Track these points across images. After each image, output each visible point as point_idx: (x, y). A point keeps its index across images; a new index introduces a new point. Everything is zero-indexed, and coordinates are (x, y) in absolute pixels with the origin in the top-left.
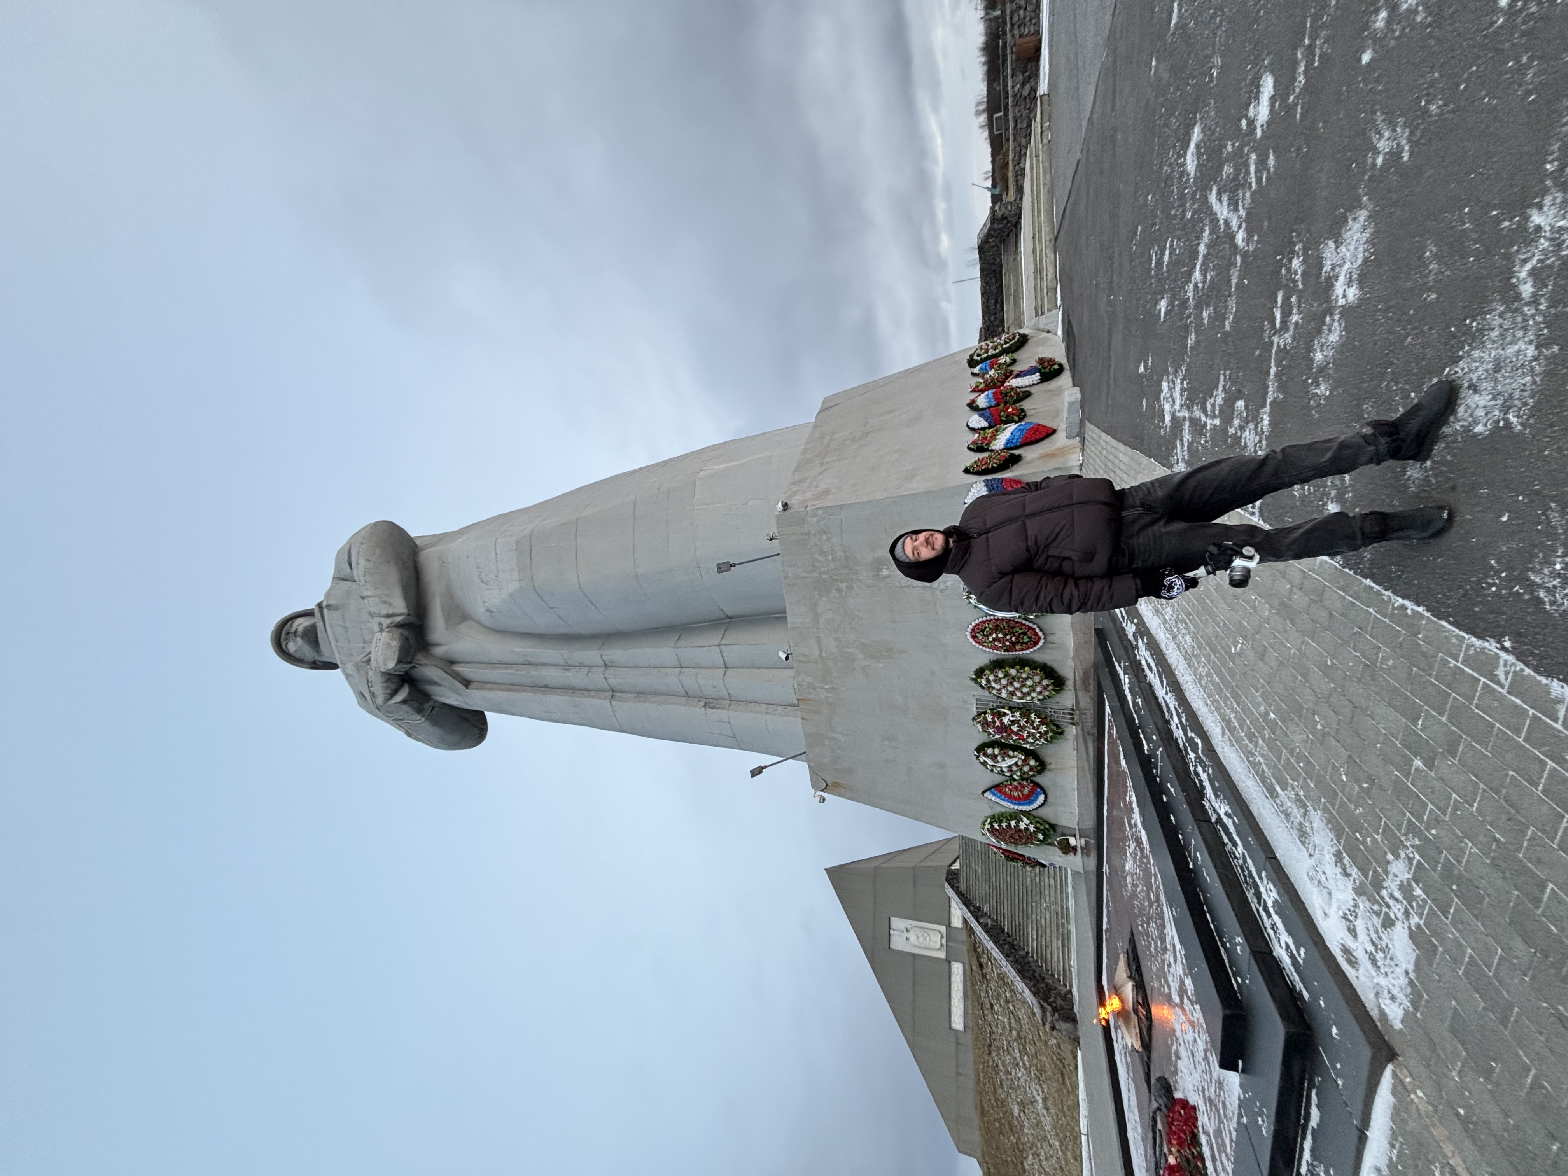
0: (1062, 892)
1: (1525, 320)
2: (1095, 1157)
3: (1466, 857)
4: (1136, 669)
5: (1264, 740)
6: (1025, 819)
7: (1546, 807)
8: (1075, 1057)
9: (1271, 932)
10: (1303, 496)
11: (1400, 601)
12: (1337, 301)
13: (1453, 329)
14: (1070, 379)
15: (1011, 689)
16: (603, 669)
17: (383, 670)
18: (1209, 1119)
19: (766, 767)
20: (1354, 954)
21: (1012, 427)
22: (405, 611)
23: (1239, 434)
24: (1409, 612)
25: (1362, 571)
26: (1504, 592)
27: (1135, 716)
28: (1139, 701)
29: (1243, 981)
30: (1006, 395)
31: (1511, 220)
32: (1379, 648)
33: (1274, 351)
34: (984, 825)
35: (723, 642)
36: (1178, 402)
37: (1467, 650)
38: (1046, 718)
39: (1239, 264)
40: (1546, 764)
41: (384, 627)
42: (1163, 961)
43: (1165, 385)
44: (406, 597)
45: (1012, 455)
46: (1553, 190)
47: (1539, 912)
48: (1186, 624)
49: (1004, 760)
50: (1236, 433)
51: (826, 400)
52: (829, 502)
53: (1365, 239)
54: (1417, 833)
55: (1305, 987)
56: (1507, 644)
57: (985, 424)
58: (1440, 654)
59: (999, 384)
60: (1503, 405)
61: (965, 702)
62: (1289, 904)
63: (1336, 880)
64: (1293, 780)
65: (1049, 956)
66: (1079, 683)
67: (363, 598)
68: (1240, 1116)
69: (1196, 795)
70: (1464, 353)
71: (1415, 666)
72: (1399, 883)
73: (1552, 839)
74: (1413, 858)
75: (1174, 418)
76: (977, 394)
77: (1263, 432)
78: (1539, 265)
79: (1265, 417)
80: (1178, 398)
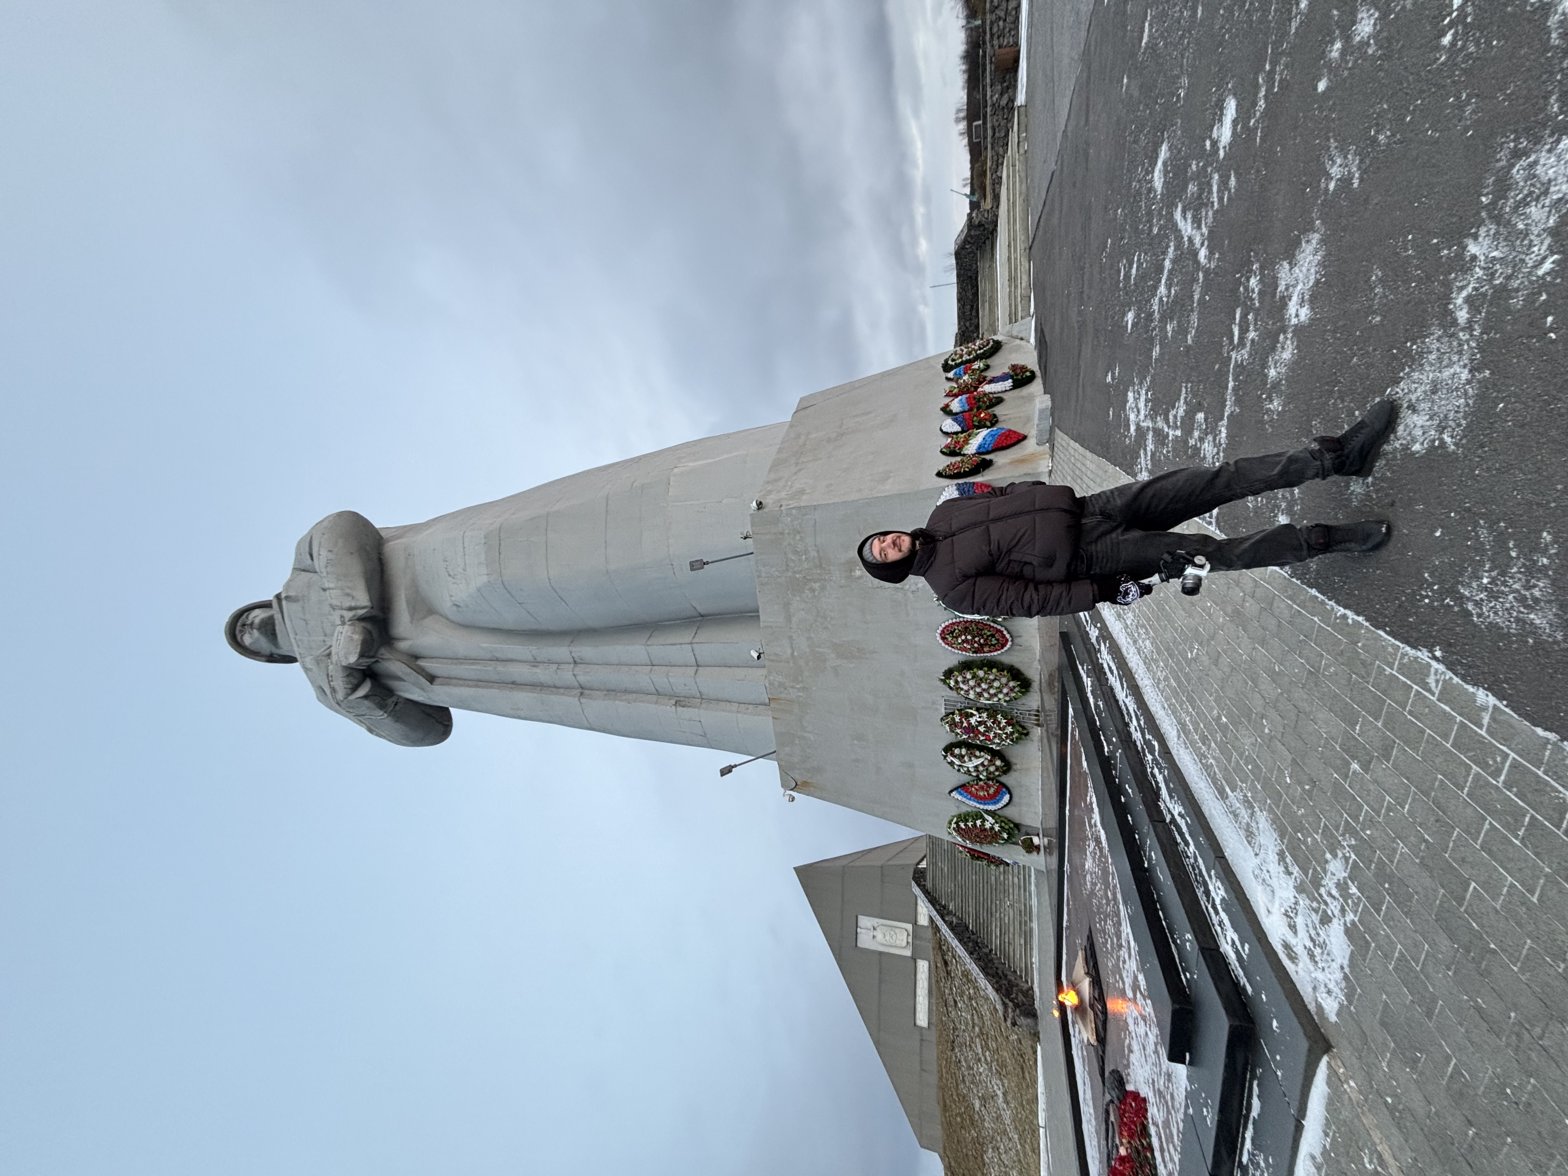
0: (1025, 890)
1: (1460, 345)
2: (1053, 1150)
3: (1397, 856)
4: (1098, 673)
5: (1216, 743)
6: (990, 819)
7: (1469, 811)
8: (1035, 1052)
9: (1218, 929)
10: (1256, 508)
11: (1342, 611)
12: (1290, 321)
13: (1395, 351)
14: (1041, 386)
15: (978, 690)
16: (572, 666)
17: (344, 664)
18: (1159, 1111)
19: (736, 766)
20: (1294, 949)
21: (984, 432)
22: (367, 604)
23: (1199, 445)
24: (1350, 621)
25: (1308, 581)
26: (1436, 604)
27: (1097, 718)
28: (1100, 703)
29: (1192, 977)
30: (979, 401)
31: (1449, 249)
32: (1322, 655)
33: (1232, 366)
34: (950, 823)
35: (695, 641)
36: (1142, 412)
37: (1402, 658)
38: (1012, 719)
39: (1201, 281)
40: (1471, 768)
41: (347, 619)
42: (1118, 957)
43: (1130, 395)
44: (369, 590)
45: (984, 459)
46: (1488, 222)
47: (1462, 910)
48: (1146, 629)
49: (970, 760)
50: (1196, 444)
51: (802, 400)
52: (805, 501)
53: (1316, 262)
54: (1354, 833)
55: (1248, 981)
56: (1438, 654)
57: (957, 428)
58: (1377, 662)
59: (973, 389)
60: (1438, 426)
61: (934, 703)
62: (1236, 901)
63: (1278, 877)
64: (1242, 782)
65: (1012, 954)
66: (1044, 685)
67: (324, 590)
68: (1187, 1107)
69: (1151, 796)
70: (1405, 374)
71: (1354, 673)
72: (1336, 881)
73: (1475, 840)
74: (1350, 857)
75: (1138, 426)
76: (951, 398)
77: (1221, 445)
78: (1474, 293)
79: (1223, 429)
80: (1142, 409)
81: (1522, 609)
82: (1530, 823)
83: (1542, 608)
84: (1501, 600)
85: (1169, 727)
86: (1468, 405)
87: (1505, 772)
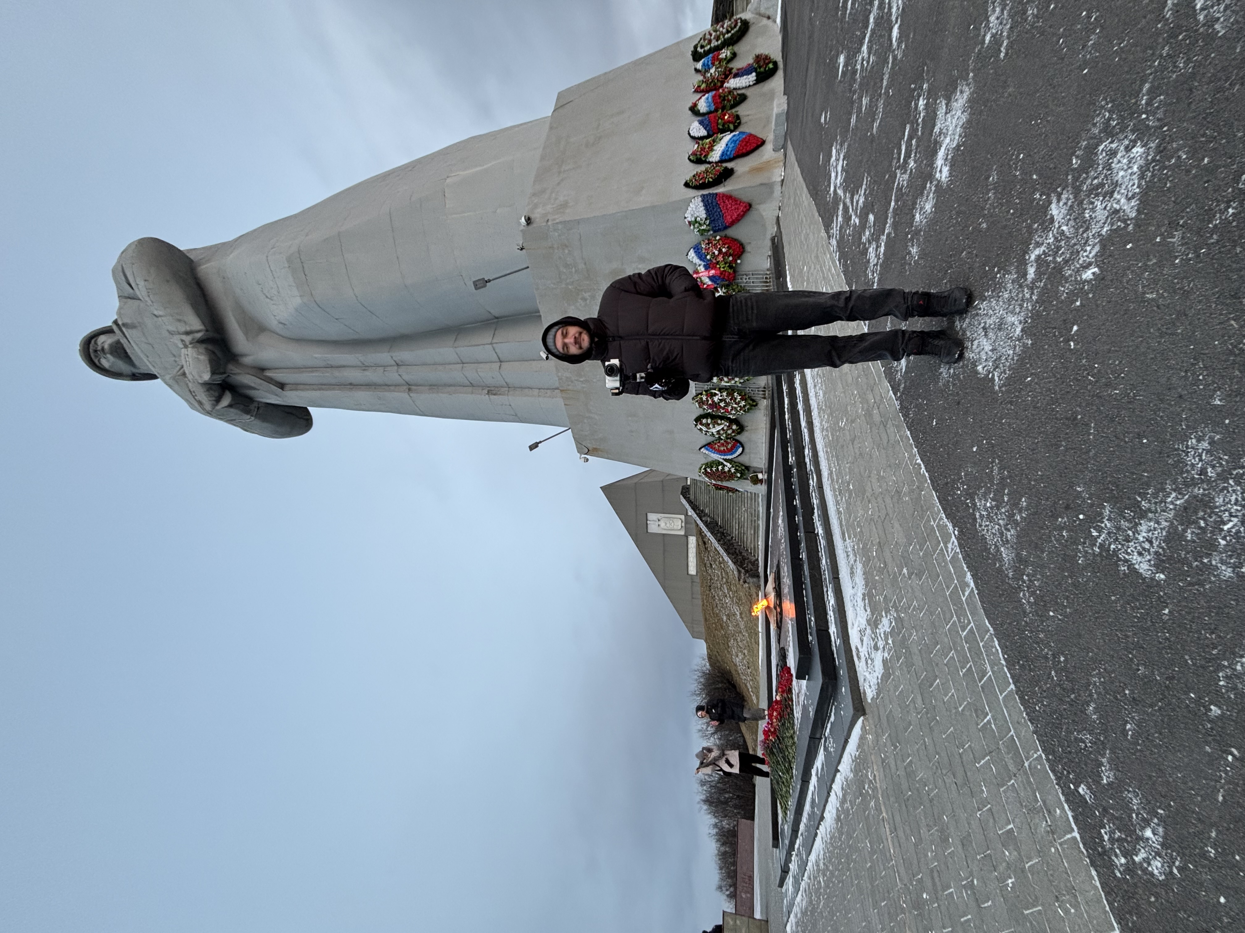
0: (755, 501)
1: (1023, 300)
3: (912, 638)
5: (845, 499)
6: (729, 465)
9: (829, 618)
11: (919, 461)
12: (936, 172)
13: (987, 268)
16: (396, 368)
17: (200, 382)
18: (796, 687)
19: (540, 442)
20: (860, 654)
21: (727, 137)
22: (201, 327)
23: (867, 246)
24: (922, 472)
26: (962, 498)
31: (1041, 196)
32: (904, 484)
33: (896, 185)
34: (700, 469)
35: (494, 341)
36: (839, 178)
37: (940, 520)
38: (745, 395)
41: (188, 343)
44: (198, 315)
45: (726, 168)
46: (1070, 189)
47: (931, 689)
49: (714, 427)
50: (866, 243)
51: (560, 95)
52: (569, 215)
53: (963, 122)
54: (897, 610)
55: (837, 657)
57: (703, 133)
58: (929, 513)
59: (719, 84)
60: (995, 361)
63: (860, 608)
64: (854, 536)
65: (745, 539)
67: (156, 316)
70: (988, 296)
72: (884, 630)
73: (945, 659)
74: (892, 622)
75: (835, 192)
76: (699, 95)
77: (880, 257)
78: (1043, 256)
79: (883, 244)
80: (839, 174)
81: (999, 539)
82: (969, 667)
84: (992, 524)
86: (1013, 359)
87: (966, 631)
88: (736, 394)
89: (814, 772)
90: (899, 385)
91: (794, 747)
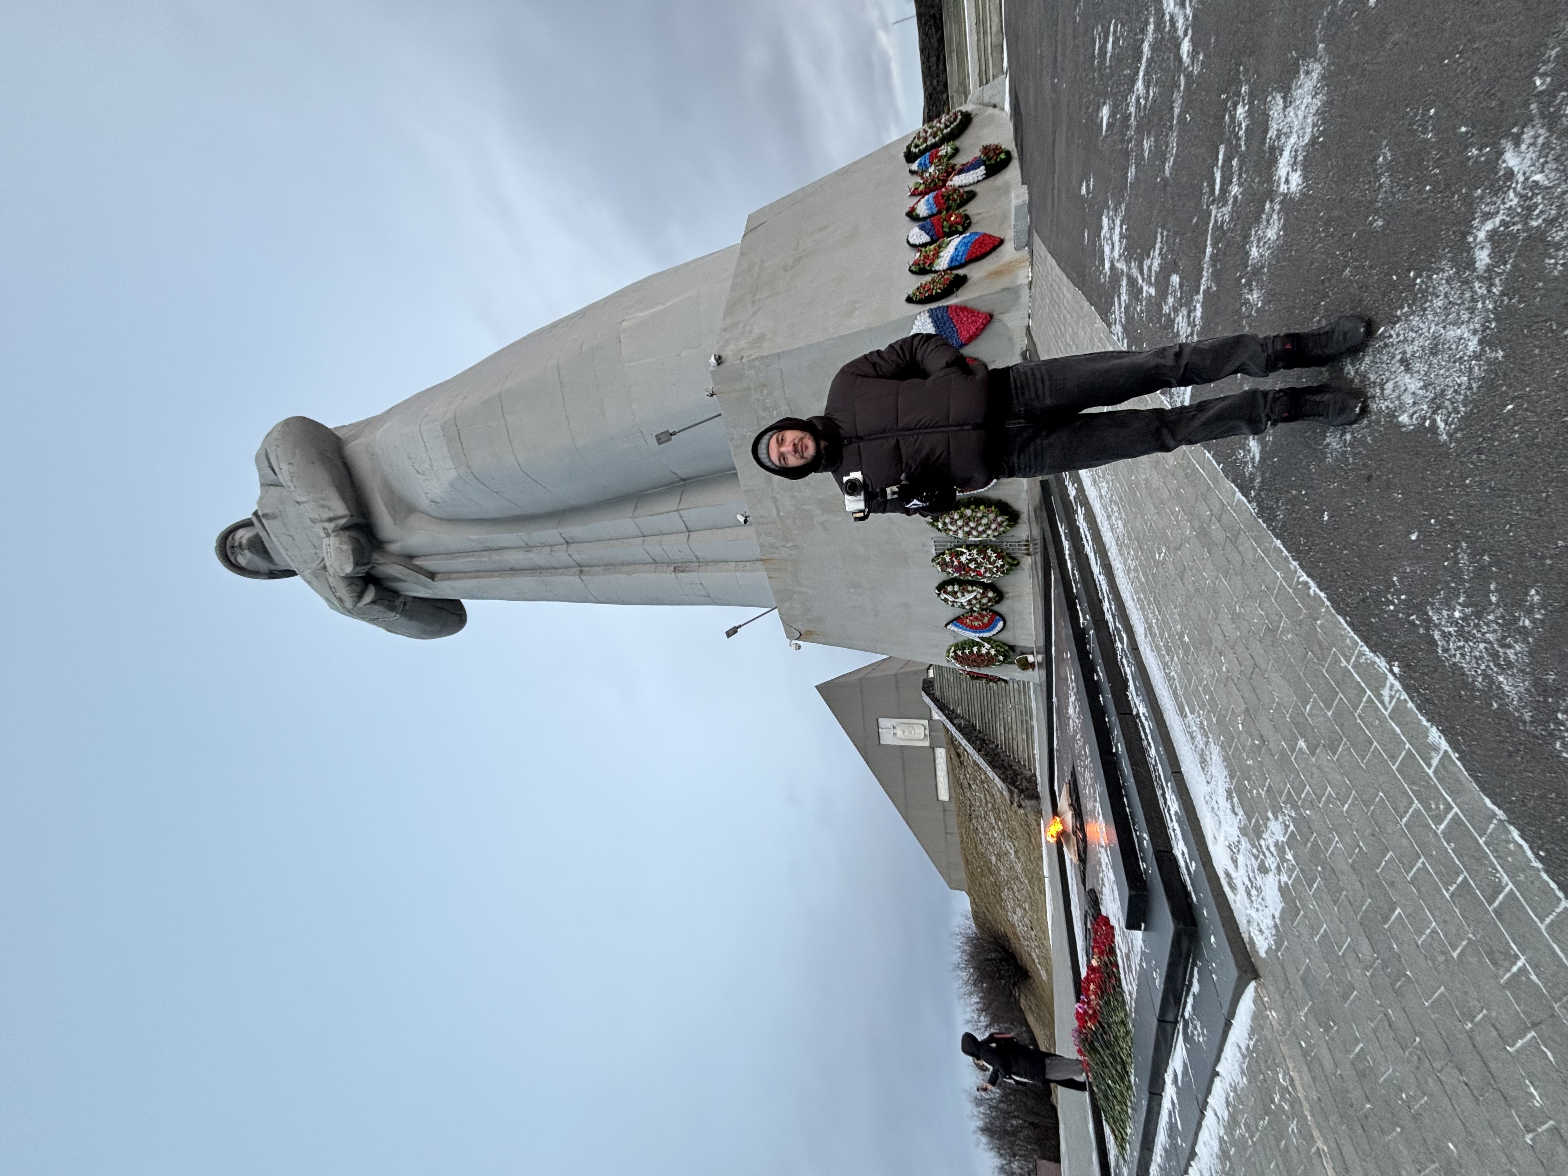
0: (1025, 694)
1: (1473, 300)
3: (1332, 847)
5: (1178, 659)
6: (986, 644)
7: (1404, 842)
8: (1039, 825)
9: (1172, 834)
11: (1304, 578)
12: (1278, 186)
13: (1394, 277)
14: (1019, 172)
15: (966, 529)
16: (565, 546)
17: (342, 575)
18: (1122, 943)
19: (740, 626)
20: (1234, 880)
21: (956, 241)
22: (346, 512)
23: (1172, 316)
24: (1311, 592)
25: (1274, 529)
26: (1401, 615)
29: (1147, 868)
30: (948, 199)
31: (1480, 150)
32: (1281, 616)
33: (1211, 225)
34: (948, 652)
35: (681, 507)
36: (1117, 249)
37: (1358, 657)
38: (1002, 552)
39: (1182, 88)
40: (1413, 802)
41: (330, 531)
43: (1105, 220)
44: (343, 498)
45: (957, 276)
46: (1537, 121)
47: (1386, 926)
48: (1119, 507)
49: (963, 595)
50: (1170, 314)
51: (750, 218)
52: (767, 349)
54: (1295, 807)
55: (1193, 890)
56: (1396, 670)
57: (925, 238)
58: (1334, 649)
59: (941, 183)
60: (1433, 401)
61: (924, 545)
62: (1188, 818)
64: (1199, 707)
65: (1015, 747)
66: (1032, 514)
67: (298, 502)
68: (1141, 960)
69: (1119, 684)
70: (1403, 314)
71: (1310, 650)
72: (1275, 841)
73: (1408, 873)
74: (1289, 826)
75: (1113, 267)
76: (916, 199)
77: (1195, 325)
78: (1502, 229)
79: (1198, 306)
80: (1117, 244)
81: (1491, 664)
82: (1462, 882)
83: (1513, 675)
84: (1471, 644)
85: (1137, 621)
86: (1470, 388)
87: (1445, 822)
88: (989, 551)
89: (1168, 1078)
90: (1252, 480)
91: (1128, 1039)
